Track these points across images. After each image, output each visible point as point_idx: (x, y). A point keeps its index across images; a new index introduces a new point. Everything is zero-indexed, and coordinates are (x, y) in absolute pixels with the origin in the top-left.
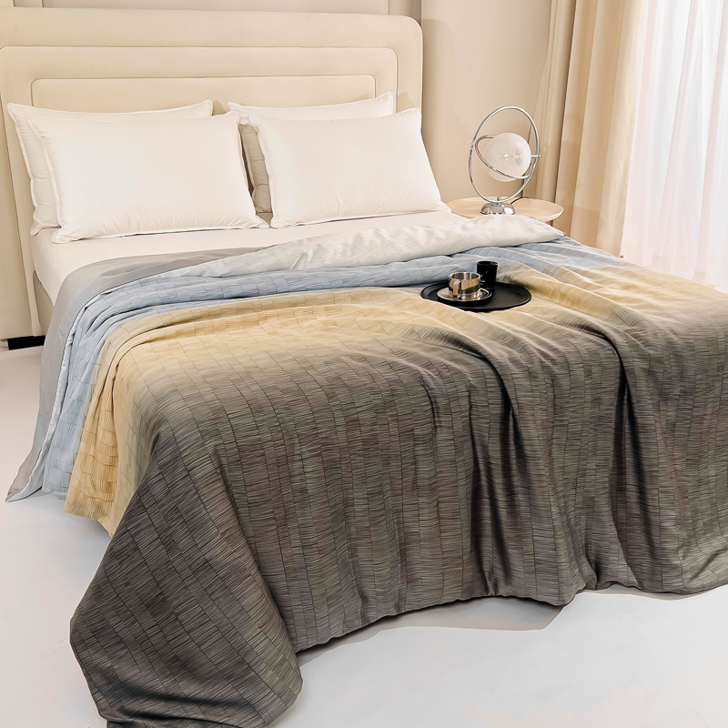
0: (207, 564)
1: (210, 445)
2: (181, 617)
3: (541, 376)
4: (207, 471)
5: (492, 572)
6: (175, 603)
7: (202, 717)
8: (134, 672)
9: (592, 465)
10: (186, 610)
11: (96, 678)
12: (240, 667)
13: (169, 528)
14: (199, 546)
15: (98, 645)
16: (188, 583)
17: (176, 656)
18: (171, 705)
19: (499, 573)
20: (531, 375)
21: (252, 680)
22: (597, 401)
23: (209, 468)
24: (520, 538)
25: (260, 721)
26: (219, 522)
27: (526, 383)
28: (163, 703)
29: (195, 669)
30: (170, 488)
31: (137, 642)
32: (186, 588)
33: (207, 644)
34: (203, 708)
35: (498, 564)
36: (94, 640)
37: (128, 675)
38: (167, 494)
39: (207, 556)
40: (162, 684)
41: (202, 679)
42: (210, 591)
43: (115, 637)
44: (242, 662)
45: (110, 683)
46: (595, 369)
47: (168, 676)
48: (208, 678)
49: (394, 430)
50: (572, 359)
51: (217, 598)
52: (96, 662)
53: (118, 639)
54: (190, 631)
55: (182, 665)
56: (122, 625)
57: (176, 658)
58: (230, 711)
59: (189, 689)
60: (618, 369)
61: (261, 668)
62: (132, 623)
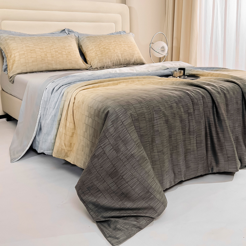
0: (132, 156)
1: (128, 113)
2: (124, 177)
3: (222, 94)
4: (129, 122)
5: (211, 164)
6: (121, 172)
7: (135, 215)
8: (106, 201)
9: (237, 125)
10: (125, 174)
11: (90, 206)
12: (148, 194)
13: (117, 144)
14: (129, 149)
15: (90, 193)
16: (125, 164)
17: (122, 193)
18: (122, 212)
19: (214, 164)
20: (219, 93)
21: (152, 199)
22: (237, 103)
23: (129, 121)
24: (222, 149)
25: (157, 214)
26: (135, 140)
27: (218, 95)
28: (118, 212)
29: (130, 197)
30: (116, 129)
31: (106, 190)
32: (125, 166)
33: (135, 186)
34: (135, 212)
35: (213, 161)
36: (88, 191)
37: (104, 203)
38: (115, 131)
39: (132, 153)
40: (118, 205)
41: (133, 201)
42: (134, 166)
43: (96, 189)
44: (148, 192)
45: (96, 207)
46: (235, 92)
47: (119, 201)
48: (136, 200)
49: (182, 110)
50: (228, 89)
51: (137, 169)
52: (90, 200)
53: (98, 190)
54: (128, 182)
55: (126, 196)
56: (99, 184)
57: (123, 193)
58: (145, 211)
59: (129, 205)
60: (241, 92)
61: (155, 194)
62: (104, 183)
